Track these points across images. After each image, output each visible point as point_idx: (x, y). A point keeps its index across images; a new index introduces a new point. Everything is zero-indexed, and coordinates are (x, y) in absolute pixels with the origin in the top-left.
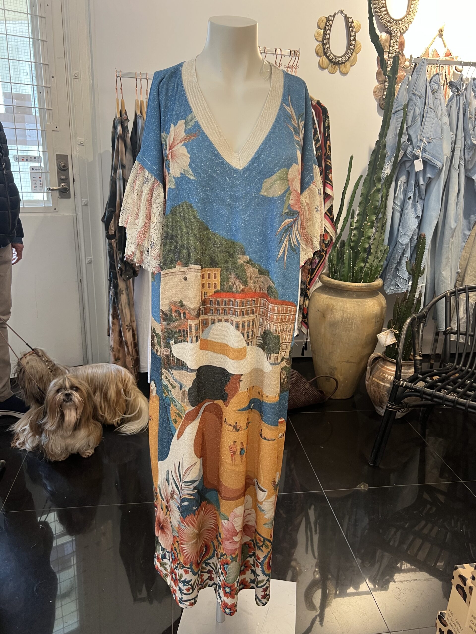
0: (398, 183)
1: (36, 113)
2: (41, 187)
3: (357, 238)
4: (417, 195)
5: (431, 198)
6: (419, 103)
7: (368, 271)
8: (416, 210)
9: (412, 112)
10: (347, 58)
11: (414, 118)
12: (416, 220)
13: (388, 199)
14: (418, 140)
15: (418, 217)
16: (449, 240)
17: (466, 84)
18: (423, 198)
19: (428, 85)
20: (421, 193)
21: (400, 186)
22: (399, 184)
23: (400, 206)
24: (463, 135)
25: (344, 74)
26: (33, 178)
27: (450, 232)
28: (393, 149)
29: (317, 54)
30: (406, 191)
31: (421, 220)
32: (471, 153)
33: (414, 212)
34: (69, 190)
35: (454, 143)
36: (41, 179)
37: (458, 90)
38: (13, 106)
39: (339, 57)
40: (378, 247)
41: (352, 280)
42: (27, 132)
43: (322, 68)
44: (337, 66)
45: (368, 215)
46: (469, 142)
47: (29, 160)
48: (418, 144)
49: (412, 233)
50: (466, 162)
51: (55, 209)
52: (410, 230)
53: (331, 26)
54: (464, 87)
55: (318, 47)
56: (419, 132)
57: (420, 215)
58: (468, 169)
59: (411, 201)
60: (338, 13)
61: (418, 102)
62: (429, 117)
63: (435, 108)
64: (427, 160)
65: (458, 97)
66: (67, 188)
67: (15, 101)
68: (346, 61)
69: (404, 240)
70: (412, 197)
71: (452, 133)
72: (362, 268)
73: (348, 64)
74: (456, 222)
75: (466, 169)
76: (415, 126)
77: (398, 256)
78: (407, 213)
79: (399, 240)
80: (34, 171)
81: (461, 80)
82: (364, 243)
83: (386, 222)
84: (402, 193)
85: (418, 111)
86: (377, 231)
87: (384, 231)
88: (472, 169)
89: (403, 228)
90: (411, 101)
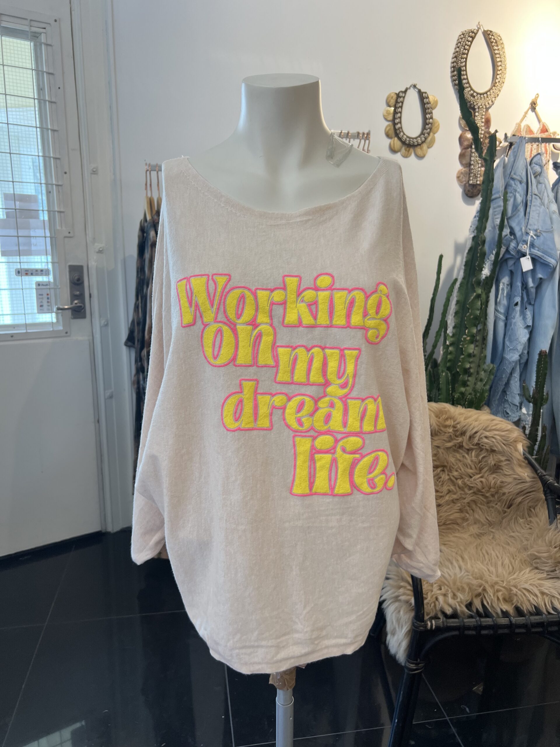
0: (499, 286)
1: (44, 216)
2: (48, 306)
3: (454, 356)
4: (526, 299)
5: (543, 302)
7: (472, 397)
8: (524, 318)
9: (512, 200)
10: (423, 139)
11: (515, 207)
12: (526, 331)
13: (489, 306)
14: (522, 234)
15: (528, 327)
18: (533, 303)
19: (529, 167)
20: (530, 297)
21: (503, 289)
22: (501, 286)
23: (504, 314)
25: (420, 157)
26: (40, 296)
28: (490, 244)
29: (388, 135)
30: (510, 295)
31: (532, 330)
33: (523, 321)
34: (84, 308)
36: (49, 296)
38: (16, 209)
39: (413, 138)
40: (479, 366)
42: (33, 240)
43: (393, 151)
44: (412, 150)
45: (467, 328)
47: (34, 274)
48: (525, 238)
49: (522, 347)
51: (66, 333)
52: (519, 344)
53: (402, 103)
55: (388, 128)
56: (523, 224)
57: (530, 324)
59: (518, 308)
60: (410, 88)
61: (518, 188)
62: (534, 206)
63: (540, 194)
64: (536, 258)
66: (81, 306)
67: (18, 203)
68: (423, 142)
69: (512, 356)
70: (519, 303)
72: (462, 394)
73: (425, 146)
76: (518, 216)
77: (506, 376)
78: (515, 323)
79: (507, 356)
80: (41, 287)
82: (463, 362)
83: (487, 334)
84: (505, 299)
85: (519, 199)
86: (477, 346)
87: (486, 346)
89: (511, 341)
90: (510, 187)
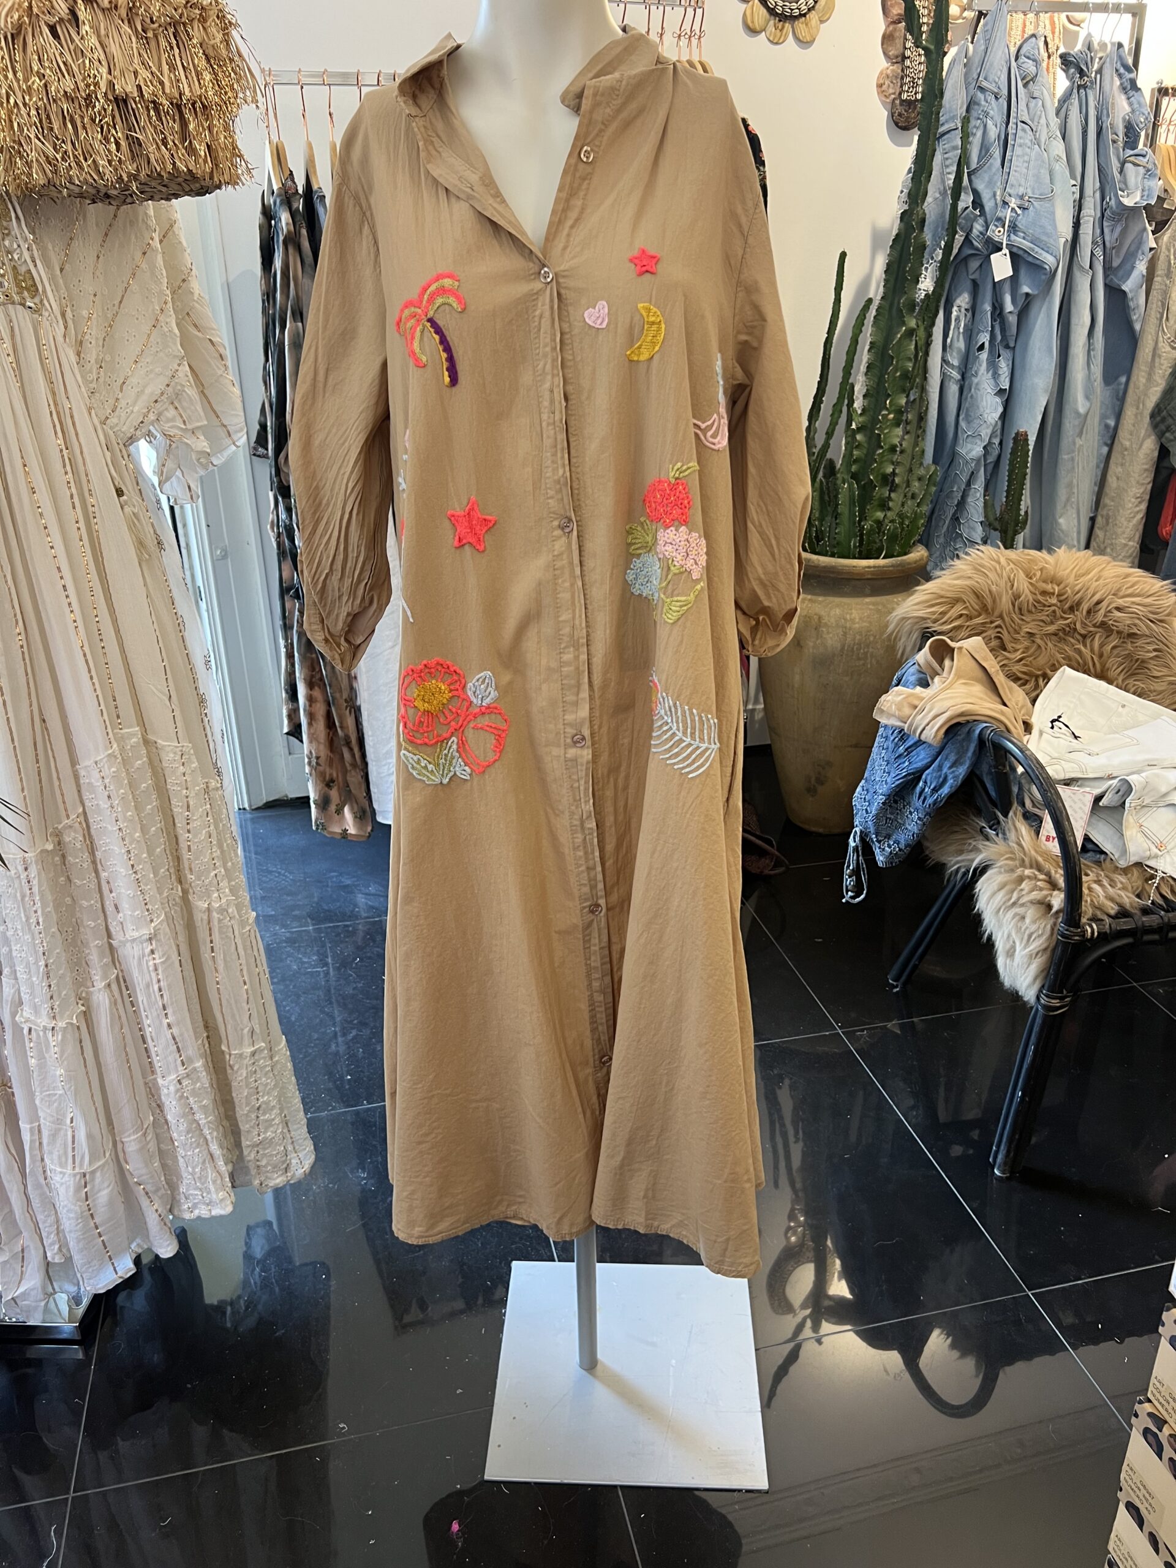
0: (951, 313)
3: (865, 451)
4: (999, 338)
5: (1031, 342)
6: (995, 109)
7: (896, 528)
8: (996, 376)
9: (979, 134)
10: (811, 2)
11: (985, 149)
12: (998, 400)
13: (931, 353)
14: (996, 204)
15: (1001, 392)
16: (1074, 443)
17: (1101, 59)
18: (1012, 345)
19: (1014, 64)
20: (1008, 334)
21: (958, 319)
22: (954, 314)
23: (959, 368)
24: (1098, 184)
25: (804, 43)
27: (1077, 422)
28: (937, 227)
30: (971, 331)
31: (1008, 398)
32: (1118, 229)
33: (992, 381)
35: (1079, 206)
37: (1082, 73)
40: (911, 470)
41: (860, 552)
43: (752, 31)
45: (889, 395)
46: (1113, 203)
48: (999, 214)
49: (989, 431)
50: (1108, 251)
52: (985, 426)
54: (1096, 66)
56: (999, 183)
57: (1006, 385)
58: (1110, 268)
59: (984, 355)
61: (992, 109)
63: (1032, 120)
64: (1021, 253)
65: (1082, 91)
68: (809, 10)
69: (972, 450)
70: (987, 345)
71: (1074, 182)
72: (879, 523)
73: (813, 17)
74: (1087, 397)
75: (1108, 269)
76: (990, 168)
77: (959, 488)
78: (977, 384)
79: (962, 450)
81: (1089, 49)
82: (882, 462)
83: (927, 408)
84: (961, 336)
85: (993, 132)
86: (908, 433)
87: (924, 431)
88: (1120, 266)
89: (969, 422)
90: (976, 107)
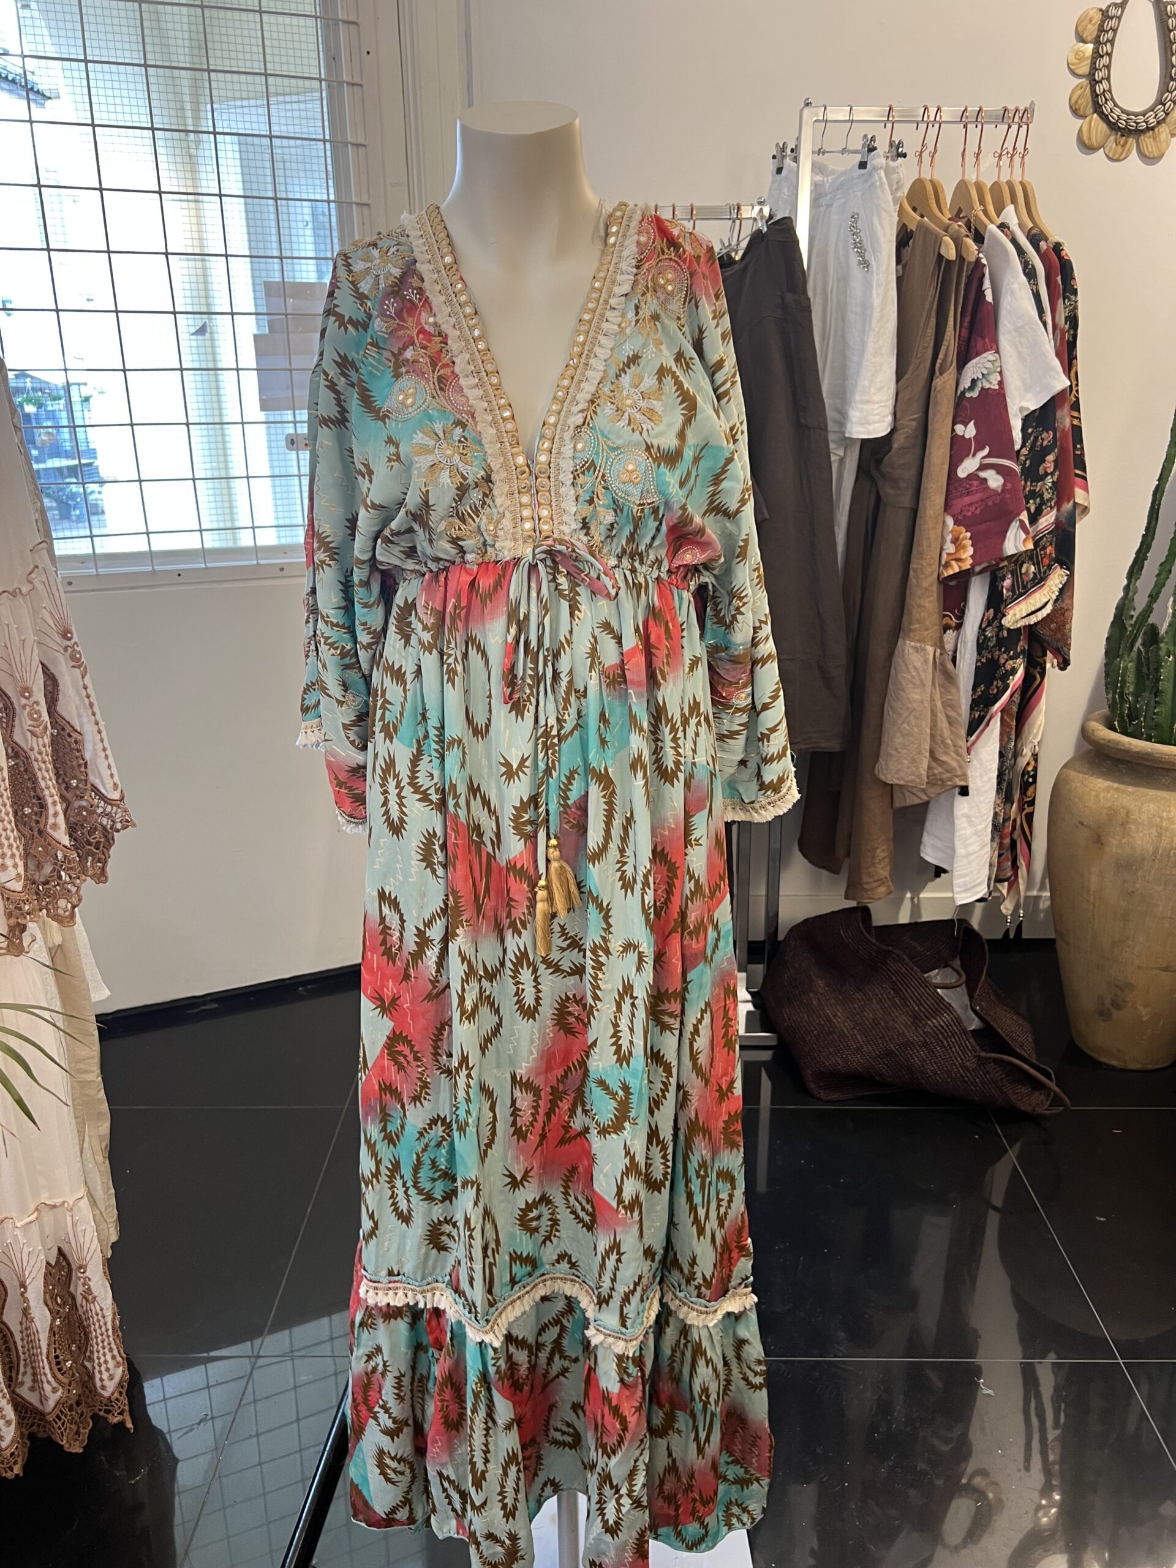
10: (1161, 114)
25: (1150, 159)
29: (1075, 112)
38: (286, 315)
39: (1136, 115)
43: (1086, 147)
44: (1131, 140)
53: (1115, 31)
55: (1080, 92)
67: (290, 301)
68: (1159, 123)
73: (1163, 131)
